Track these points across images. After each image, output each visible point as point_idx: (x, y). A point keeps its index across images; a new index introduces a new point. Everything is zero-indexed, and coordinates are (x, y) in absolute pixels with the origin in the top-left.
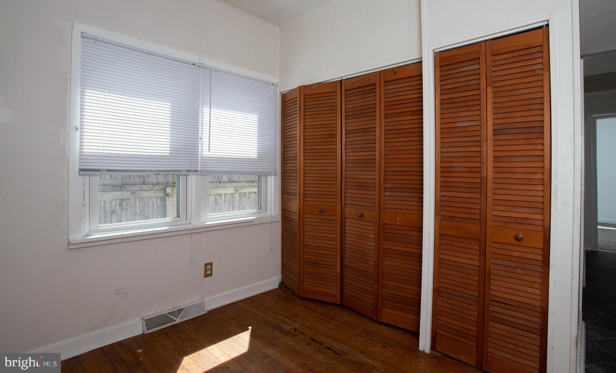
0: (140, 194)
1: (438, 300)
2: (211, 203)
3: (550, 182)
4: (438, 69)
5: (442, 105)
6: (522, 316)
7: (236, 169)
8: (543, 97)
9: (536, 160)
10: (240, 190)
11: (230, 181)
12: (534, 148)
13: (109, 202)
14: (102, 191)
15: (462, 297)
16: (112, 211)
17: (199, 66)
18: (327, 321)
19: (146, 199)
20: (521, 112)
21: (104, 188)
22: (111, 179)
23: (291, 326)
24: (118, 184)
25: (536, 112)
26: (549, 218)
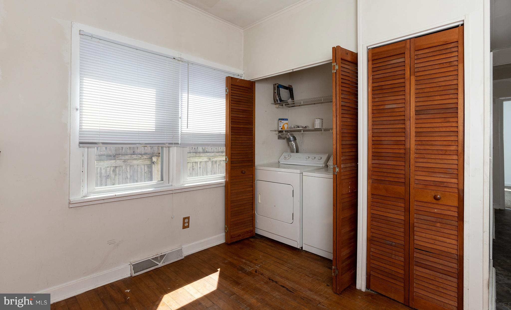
0: (130, 162)
1: (371, 247)
2: (189, 169)
3: (463, 153)
4: (371, 62)
5: (373, 91)
6: (441, 262)
7: (209, 142)
8: (458, 84)
9: (452, 135)
10: (212, 159)
11: (204, 152)
12: (449, 125)
13: (104, 169)
14: (98, 160)
15: (391, 245)
16: (107, 176)
17: (178, 60)
18: (282, 264)
19: (136, 167)
20: (438, 96)
21: (100, 158)
22: (106, 150)
23: (253, 268)
24: (112, 154)
25: (451, 96)
26: (462, 182)
